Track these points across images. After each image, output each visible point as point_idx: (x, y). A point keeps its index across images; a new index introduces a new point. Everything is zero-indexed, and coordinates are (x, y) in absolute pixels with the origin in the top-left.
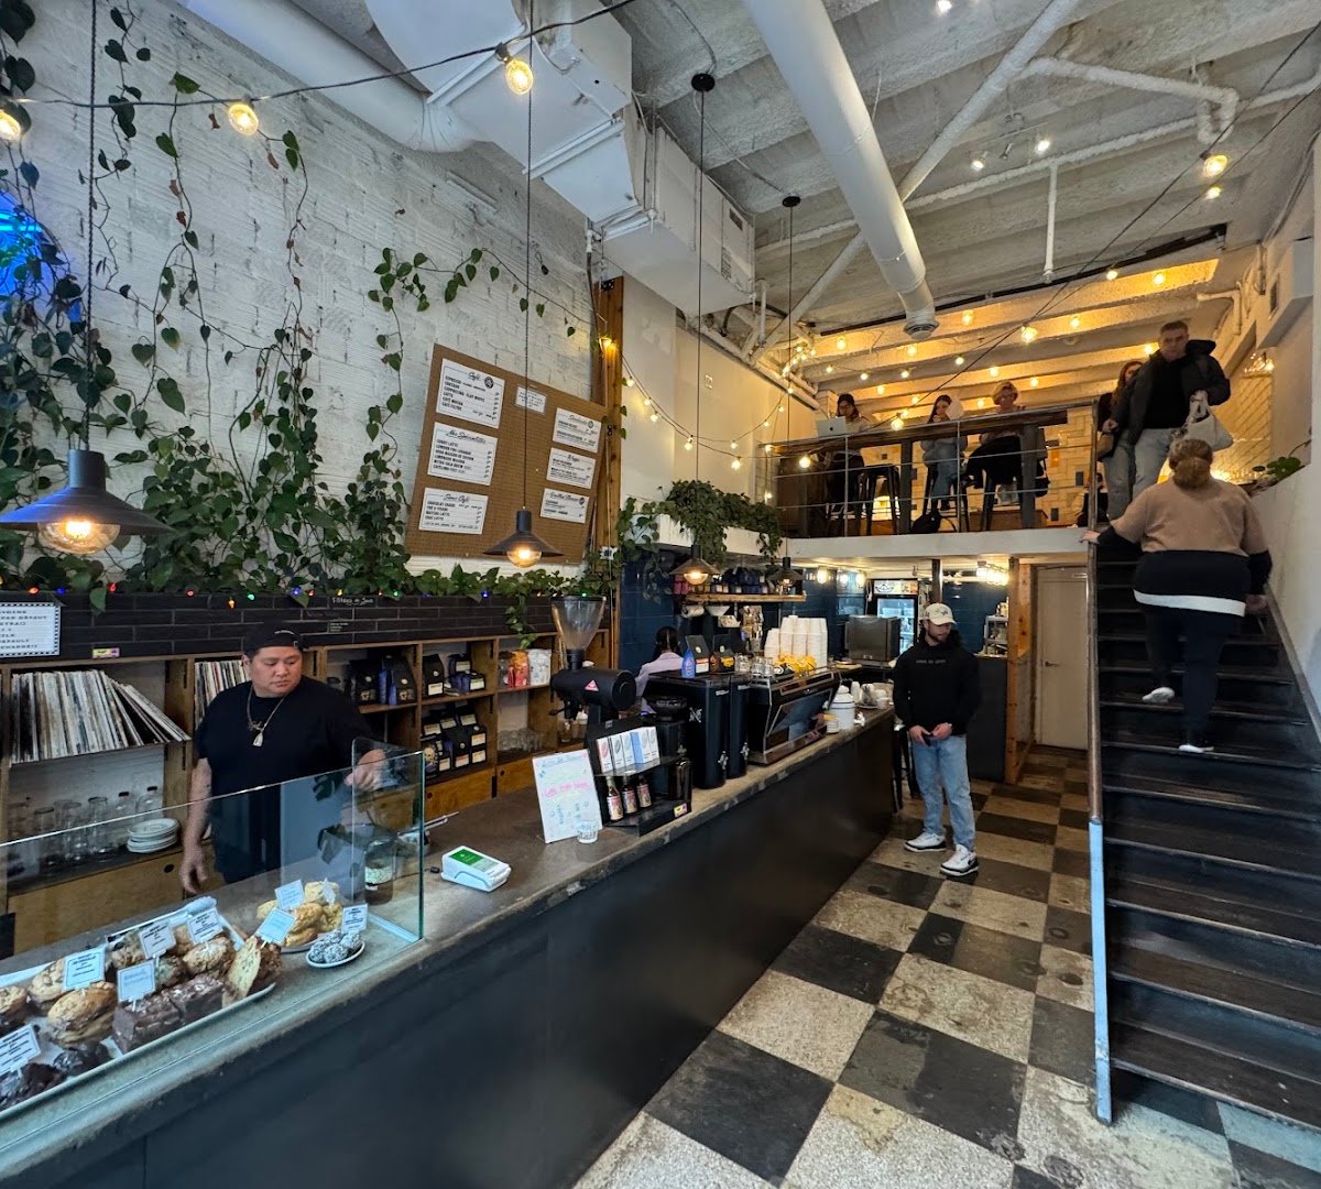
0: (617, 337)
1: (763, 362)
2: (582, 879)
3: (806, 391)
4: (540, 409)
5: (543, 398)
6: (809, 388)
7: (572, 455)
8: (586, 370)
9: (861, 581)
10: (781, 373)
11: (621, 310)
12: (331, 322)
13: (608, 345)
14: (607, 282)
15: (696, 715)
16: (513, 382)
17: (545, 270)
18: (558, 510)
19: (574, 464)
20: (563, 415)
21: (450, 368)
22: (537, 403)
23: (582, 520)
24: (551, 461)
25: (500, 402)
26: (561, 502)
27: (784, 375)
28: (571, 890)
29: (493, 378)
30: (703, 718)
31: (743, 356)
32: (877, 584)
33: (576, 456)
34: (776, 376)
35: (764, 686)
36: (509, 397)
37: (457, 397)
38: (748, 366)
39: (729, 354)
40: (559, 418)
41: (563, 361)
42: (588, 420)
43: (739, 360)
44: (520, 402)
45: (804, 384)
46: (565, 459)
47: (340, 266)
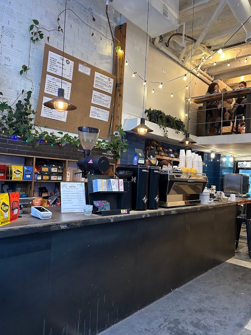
0: (123, 48)
1: (188, 65)
2: (68, 224)
3: (209, 79)
4: (89, 74)
5: (90, 69)
6: (210, 77)
7: (102, 94)
8: (110, 61)
9: (231, 160)
10: (197, 70)
11: (125, 36)
12: (7, 32)
13: (120, 52)
14: (120, 26)
15: (134, 179)
16: (77, 62)
17: (94, 20)
18: (97, 115)
19: (103, 98)
20: (97, 74)
21: (51, 54)
22: (87, 71)
23: (107, 120)
24: (93, 95)
25: (72, 69)
26: (98, 112)
27: (198, 70)
28: (63, 227)
29: (69, 60)
30: (136, 181)
31: (180, 61)
32: (239, 163)
33: (103, 95)
34: (195, 71)
35: (166, 173)
36: (76, 68)
37: (54, 67)
38: (182, 66)
39: (174, 60)
40: (96, 75)
41: (102, 57)
42: (108, 78)
43: (178, 63)
44: (80, 70)
45: (207, 75)
46: (99, 96)
47: (11, 12)
